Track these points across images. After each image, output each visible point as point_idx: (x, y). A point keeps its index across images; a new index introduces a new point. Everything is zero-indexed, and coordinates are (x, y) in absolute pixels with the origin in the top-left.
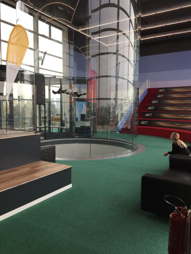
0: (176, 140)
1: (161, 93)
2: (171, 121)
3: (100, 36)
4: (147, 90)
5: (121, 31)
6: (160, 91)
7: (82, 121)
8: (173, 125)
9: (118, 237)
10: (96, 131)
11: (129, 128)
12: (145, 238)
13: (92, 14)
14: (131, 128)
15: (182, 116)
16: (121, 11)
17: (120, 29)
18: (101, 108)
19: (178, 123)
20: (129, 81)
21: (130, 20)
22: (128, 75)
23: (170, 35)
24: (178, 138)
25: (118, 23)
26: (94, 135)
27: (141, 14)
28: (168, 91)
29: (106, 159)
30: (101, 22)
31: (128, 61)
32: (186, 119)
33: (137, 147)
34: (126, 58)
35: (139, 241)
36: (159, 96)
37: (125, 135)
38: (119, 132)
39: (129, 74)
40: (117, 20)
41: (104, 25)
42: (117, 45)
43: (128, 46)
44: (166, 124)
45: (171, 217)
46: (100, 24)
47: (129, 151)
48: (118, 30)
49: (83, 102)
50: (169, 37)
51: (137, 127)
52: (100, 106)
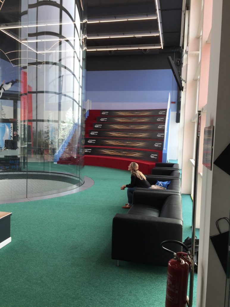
0: (135, 171)
1: (104, 116)
2: (117, 149)
3: (37, 39)
4: (89, 111)
5: (64, 37)
6: (103, 113)
7: (7, 150)
8: (120, 153)
9: (91, 300)
10: (27, 162)
11: (75, 157)
12: (124, 294)
13: (29, 9)
14: (78, 157)
15: (128, 143)
16: (64, 13)
17: (63, 34)
18: (39, 132)
19: (124, 151)
20: (74, 100)
21: (75, 26)
22: (73, 92)
23: (113, 50)
24: (137, 169)
25: (61, 26)
26: (24, 168)
27: (87, 20)
28: (111, 114)
29: (49, 199)
30: (38, 21)
31: (73, 76)
32: (133, 147)
33: (84, 181)
34: (70, 71)
35: (117, 299)
36: (102, 120)
37: (69, 166)
38: (56, 163)
39: (75, 91)
40: (59, 22)
41: (42, 26)
42: (60, 53)
43: (73, 57)
44: (112, 152)
45: (170, 266)
46: (37, 23)
47: (75, 186)
48: (60, 35)
49: (5, 124)
50: (112, 51)
51: (84, 157)
52: (38, 130)
